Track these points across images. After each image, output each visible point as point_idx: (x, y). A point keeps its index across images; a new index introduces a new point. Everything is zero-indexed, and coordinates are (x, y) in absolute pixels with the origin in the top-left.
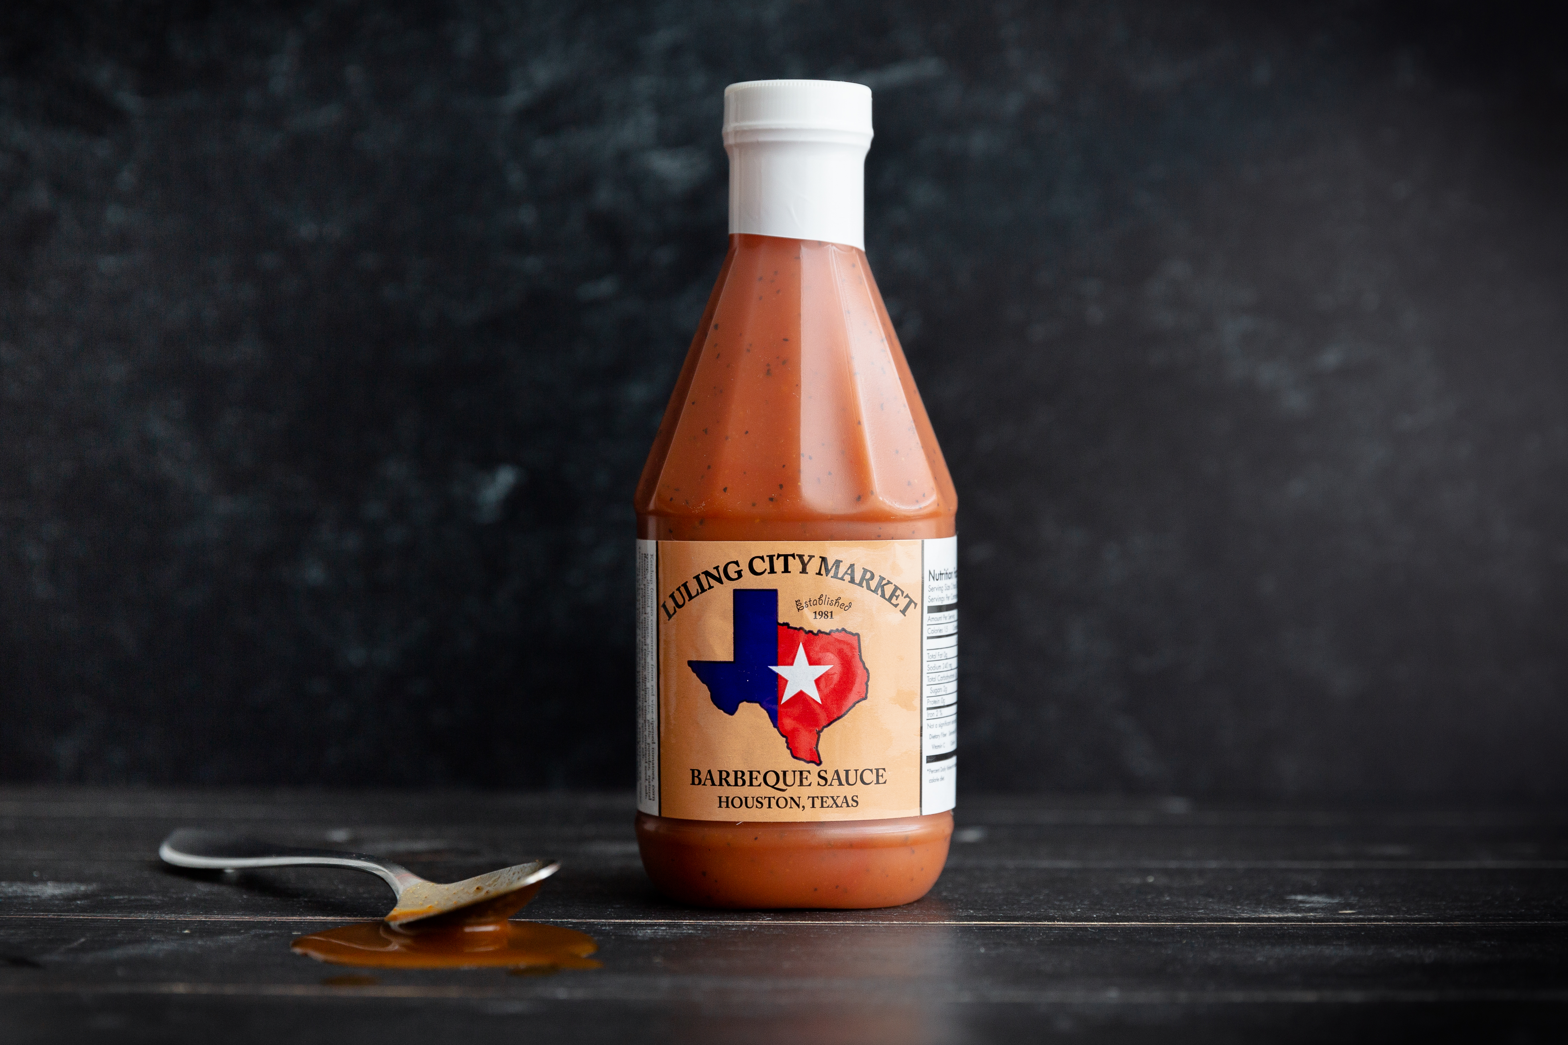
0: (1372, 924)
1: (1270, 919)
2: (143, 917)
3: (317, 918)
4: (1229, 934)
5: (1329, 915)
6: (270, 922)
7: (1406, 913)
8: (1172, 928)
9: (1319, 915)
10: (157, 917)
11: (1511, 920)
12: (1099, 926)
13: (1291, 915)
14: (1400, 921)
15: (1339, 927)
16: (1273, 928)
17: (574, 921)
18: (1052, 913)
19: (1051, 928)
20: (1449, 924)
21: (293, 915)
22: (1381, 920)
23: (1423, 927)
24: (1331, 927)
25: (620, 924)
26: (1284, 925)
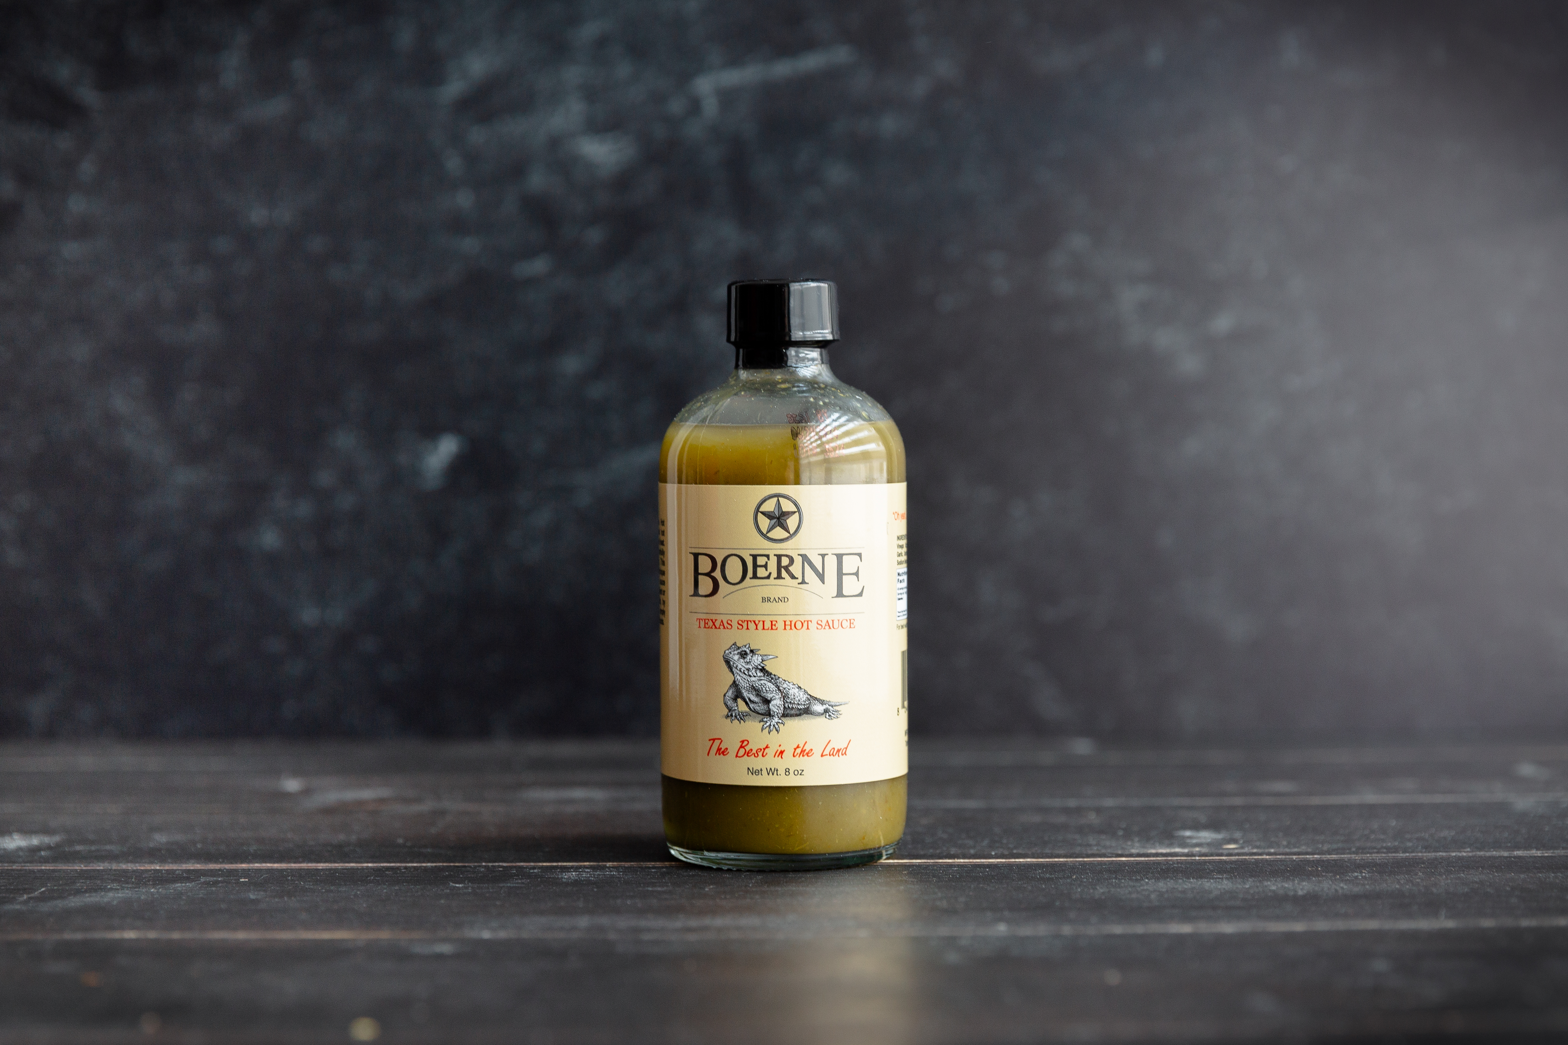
0: (1252, 859)
1: (1157, 855)
2: (100, 866)
3: (264, 865)
4: (1117, 870)
5: (1213, 850)
6: (220, 870)
7: (1287, 846)
8: (1064, 864)
9: (1204, 850)
10: (114, 866)
11: (1384, 853)
12: (996, 863)
13: (1177, 850)
14: (1280, 854)
15: (1221, 861)
16: (1158, 863)
17: (505, 864)
18: (953, 851)
19: (951, 866)
20: (1325, 857)
21: (242, 863)
22: (1261, 854)
23: (1301, 861)
24: (1214, 861)
25: (547, 867)
26: (1169, 860)
